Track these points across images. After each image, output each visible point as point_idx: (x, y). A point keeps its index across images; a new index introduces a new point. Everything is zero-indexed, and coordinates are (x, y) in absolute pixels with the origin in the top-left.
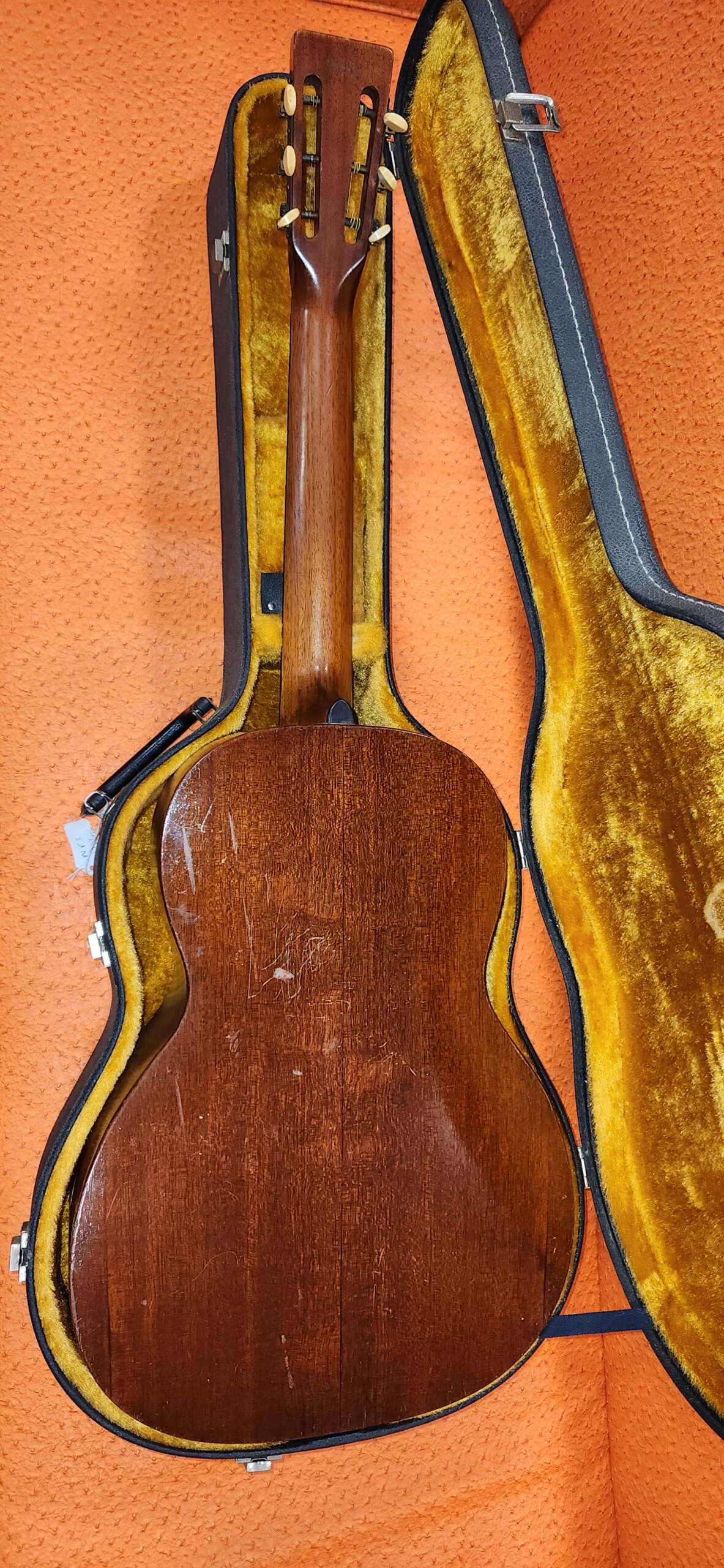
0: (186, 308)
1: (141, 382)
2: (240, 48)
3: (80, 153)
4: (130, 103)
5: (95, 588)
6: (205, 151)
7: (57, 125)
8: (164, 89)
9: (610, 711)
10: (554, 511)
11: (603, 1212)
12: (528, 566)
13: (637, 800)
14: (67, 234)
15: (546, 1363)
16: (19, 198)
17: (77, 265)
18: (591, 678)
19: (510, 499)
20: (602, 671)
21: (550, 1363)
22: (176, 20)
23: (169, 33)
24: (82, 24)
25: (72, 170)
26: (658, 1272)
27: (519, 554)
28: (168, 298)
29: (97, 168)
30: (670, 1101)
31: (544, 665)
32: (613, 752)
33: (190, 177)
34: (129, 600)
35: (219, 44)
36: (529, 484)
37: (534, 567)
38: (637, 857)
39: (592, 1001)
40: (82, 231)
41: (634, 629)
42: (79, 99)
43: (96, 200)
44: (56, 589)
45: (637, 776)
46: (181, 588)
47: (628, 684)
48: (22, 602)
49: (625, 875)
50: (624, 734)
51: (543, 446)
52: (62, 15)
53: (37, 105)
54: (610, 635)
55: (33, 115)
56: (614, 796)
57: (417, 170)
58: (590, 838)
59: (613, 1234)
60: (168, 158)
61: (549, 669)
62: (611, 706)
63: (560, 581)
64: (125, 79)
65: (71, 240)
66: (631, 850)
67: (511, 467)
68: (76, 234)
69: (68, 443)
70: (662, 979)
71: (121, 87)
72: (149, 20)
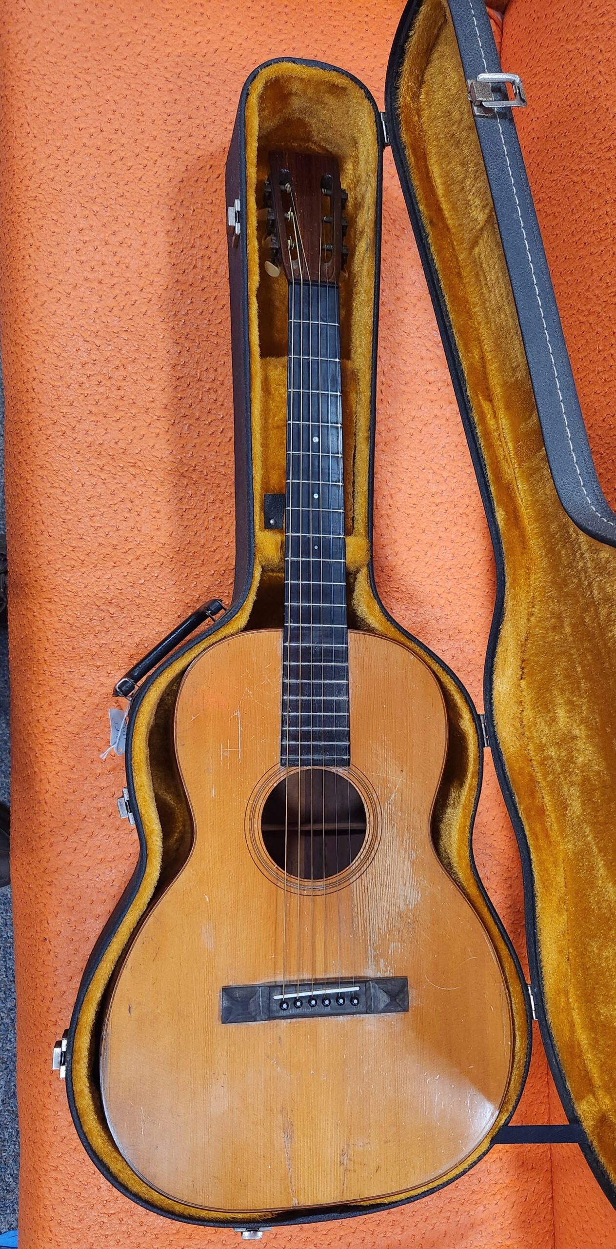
0: (207, 264)
1: (169, 329)
2: (256, 32)
3: (119, 132)
4: (162, 86)
5: (129, 505)
6: (226, 125)
7: (101, 109)
8: (191, 73)
9: (559, 617)
10: (516, 440)
11: (548, 1041)
12: (492, 489)
13: (581, 696)
14: (108, 203)
15: (501, 1159)
16: (69, 174)
17: (117, 230)
18: (544, 587)
19: (478, 430)
20: (554, 582)
21: (504, 1160)
22: (202, 10)
23: (196, 22)
24: (121, 19)
25: (113, 147)
26: (594, 1094)
27: (485, 478)
28: (192, 256)
29: (134, 144)
30: (605, 954)
31: (504, 575)
32: (563, 653)
33: (212, 149)
34: (158, 516)
35: (238, 30)
36: (495, 416)
37: (497, 490)
38: (580, 744)
39: (541, 863)
40: (120, 200)
41: (580, 549)
42: (119, 85)
43: (133, 174)
44: (97, 506)
45: (581, 676)
46: (201, 504)
47: (575, 596)
48: (70, 517)
49: (571, 759)
50: (571, 639)
51: (507, 383)
52: (105, 12)
53: (85, 93)
54: (560, 553)
55: (81, 101)
56: (562, 691)
57: (405, 137)
58: (543, 724)
59: (556, 1061)
60: (193, 134)
61: (508, 580)
62: (561, 613)
63: (520, 502)
64: (157, 66)
65: (112, 209)
66: (574, 738)
67: (479, 401)
68: (116, 204)
69: (108, 384)
70: (600, 851)
71: (154, 73)
72: (178, 12)
